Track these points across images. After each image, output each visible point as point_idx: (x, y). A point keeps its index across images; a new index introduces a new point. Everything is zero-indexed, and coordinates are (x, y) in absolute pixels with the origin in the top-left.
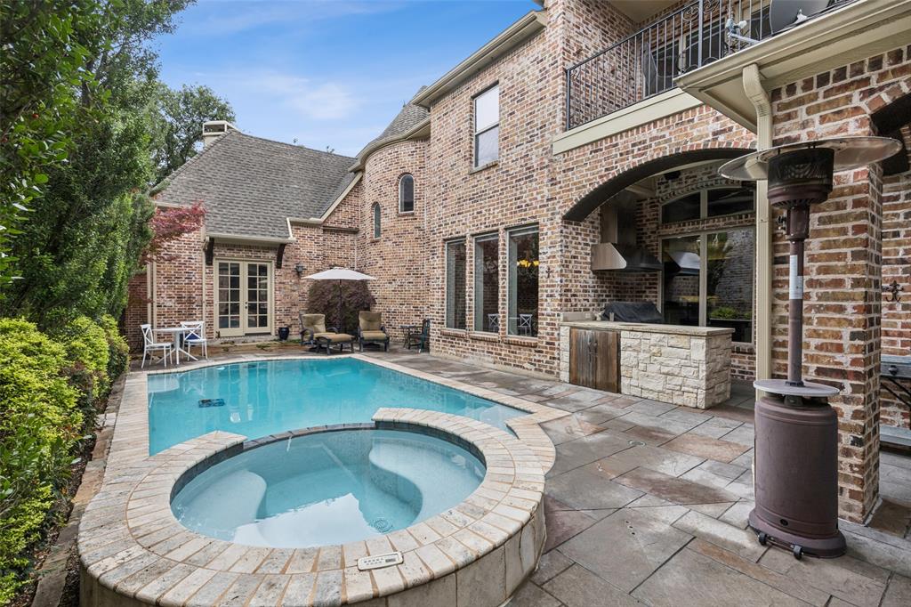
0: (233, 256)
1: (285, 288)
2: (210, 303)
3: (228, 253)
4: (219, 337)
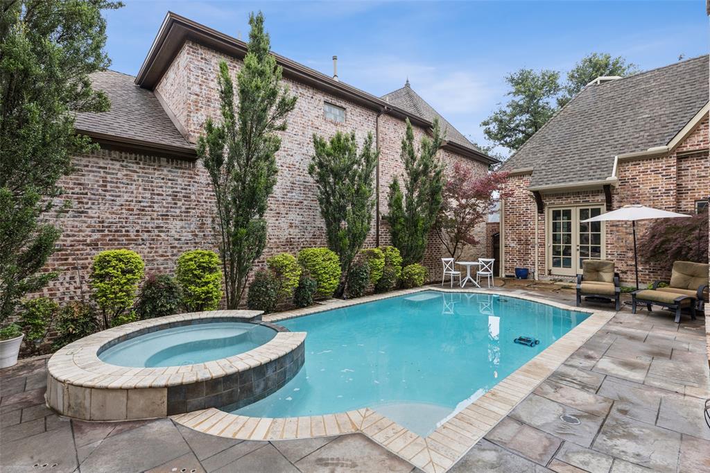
0: (562, 203)
1: (618, 231)
2: (542, 245)
3: (557, 202)
4: (550, 274)
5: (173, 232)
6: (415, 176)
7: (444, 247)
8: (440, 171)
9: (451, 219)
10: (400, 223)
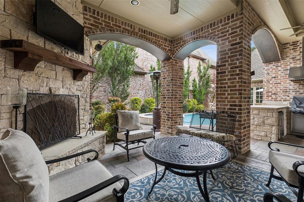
5: (140, 94)
6: (201, 78)
7: (209, 100)
8: (209, 76)
9: (212, 91)
10: (196, 92)
